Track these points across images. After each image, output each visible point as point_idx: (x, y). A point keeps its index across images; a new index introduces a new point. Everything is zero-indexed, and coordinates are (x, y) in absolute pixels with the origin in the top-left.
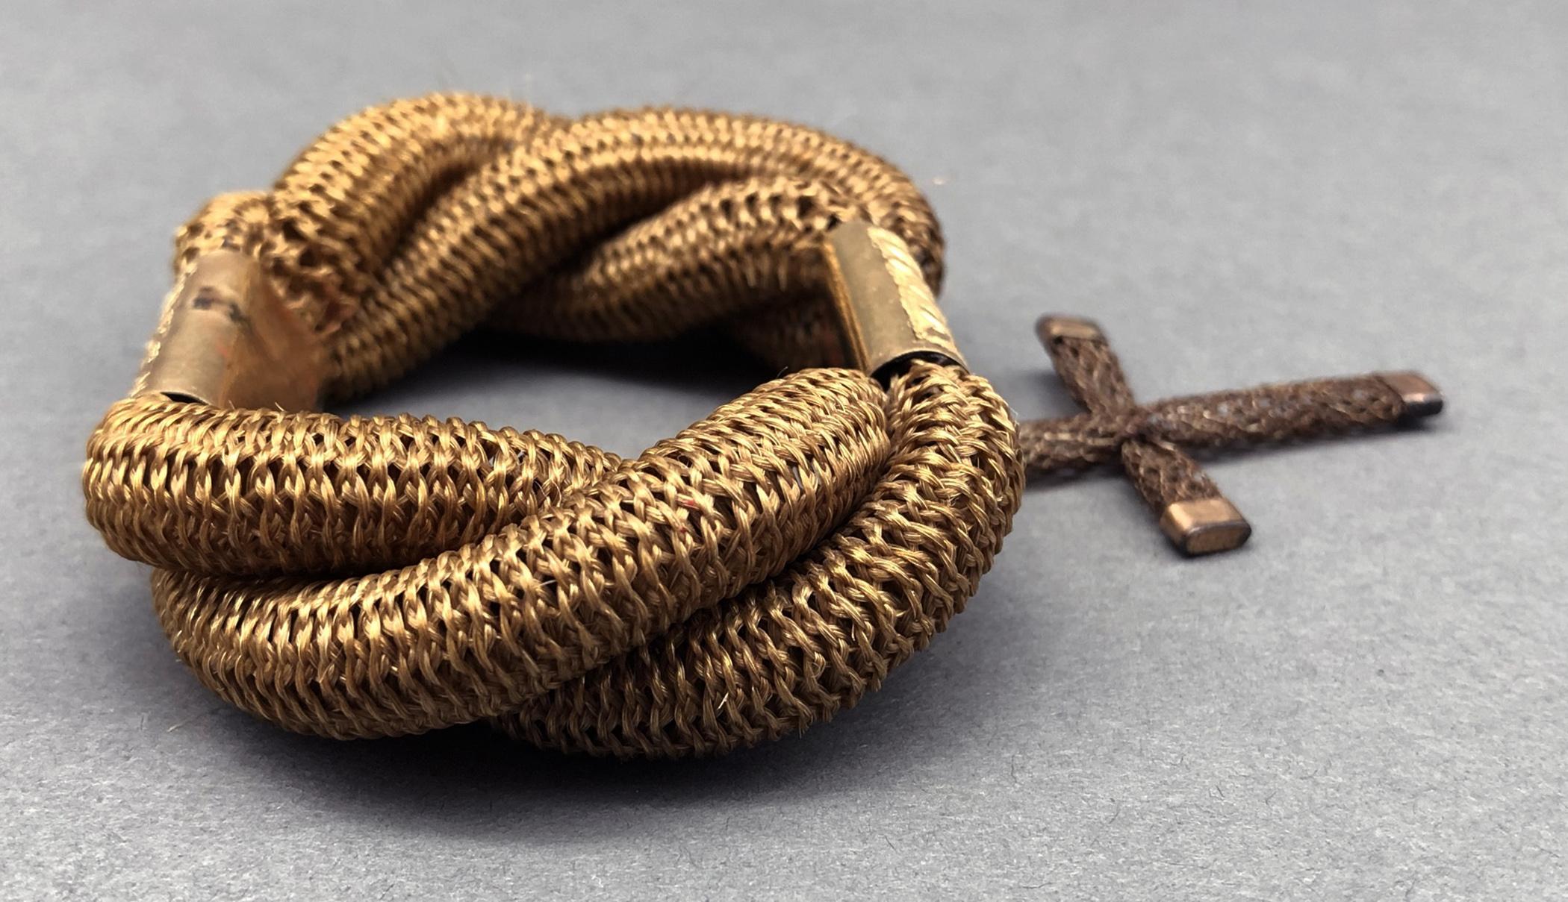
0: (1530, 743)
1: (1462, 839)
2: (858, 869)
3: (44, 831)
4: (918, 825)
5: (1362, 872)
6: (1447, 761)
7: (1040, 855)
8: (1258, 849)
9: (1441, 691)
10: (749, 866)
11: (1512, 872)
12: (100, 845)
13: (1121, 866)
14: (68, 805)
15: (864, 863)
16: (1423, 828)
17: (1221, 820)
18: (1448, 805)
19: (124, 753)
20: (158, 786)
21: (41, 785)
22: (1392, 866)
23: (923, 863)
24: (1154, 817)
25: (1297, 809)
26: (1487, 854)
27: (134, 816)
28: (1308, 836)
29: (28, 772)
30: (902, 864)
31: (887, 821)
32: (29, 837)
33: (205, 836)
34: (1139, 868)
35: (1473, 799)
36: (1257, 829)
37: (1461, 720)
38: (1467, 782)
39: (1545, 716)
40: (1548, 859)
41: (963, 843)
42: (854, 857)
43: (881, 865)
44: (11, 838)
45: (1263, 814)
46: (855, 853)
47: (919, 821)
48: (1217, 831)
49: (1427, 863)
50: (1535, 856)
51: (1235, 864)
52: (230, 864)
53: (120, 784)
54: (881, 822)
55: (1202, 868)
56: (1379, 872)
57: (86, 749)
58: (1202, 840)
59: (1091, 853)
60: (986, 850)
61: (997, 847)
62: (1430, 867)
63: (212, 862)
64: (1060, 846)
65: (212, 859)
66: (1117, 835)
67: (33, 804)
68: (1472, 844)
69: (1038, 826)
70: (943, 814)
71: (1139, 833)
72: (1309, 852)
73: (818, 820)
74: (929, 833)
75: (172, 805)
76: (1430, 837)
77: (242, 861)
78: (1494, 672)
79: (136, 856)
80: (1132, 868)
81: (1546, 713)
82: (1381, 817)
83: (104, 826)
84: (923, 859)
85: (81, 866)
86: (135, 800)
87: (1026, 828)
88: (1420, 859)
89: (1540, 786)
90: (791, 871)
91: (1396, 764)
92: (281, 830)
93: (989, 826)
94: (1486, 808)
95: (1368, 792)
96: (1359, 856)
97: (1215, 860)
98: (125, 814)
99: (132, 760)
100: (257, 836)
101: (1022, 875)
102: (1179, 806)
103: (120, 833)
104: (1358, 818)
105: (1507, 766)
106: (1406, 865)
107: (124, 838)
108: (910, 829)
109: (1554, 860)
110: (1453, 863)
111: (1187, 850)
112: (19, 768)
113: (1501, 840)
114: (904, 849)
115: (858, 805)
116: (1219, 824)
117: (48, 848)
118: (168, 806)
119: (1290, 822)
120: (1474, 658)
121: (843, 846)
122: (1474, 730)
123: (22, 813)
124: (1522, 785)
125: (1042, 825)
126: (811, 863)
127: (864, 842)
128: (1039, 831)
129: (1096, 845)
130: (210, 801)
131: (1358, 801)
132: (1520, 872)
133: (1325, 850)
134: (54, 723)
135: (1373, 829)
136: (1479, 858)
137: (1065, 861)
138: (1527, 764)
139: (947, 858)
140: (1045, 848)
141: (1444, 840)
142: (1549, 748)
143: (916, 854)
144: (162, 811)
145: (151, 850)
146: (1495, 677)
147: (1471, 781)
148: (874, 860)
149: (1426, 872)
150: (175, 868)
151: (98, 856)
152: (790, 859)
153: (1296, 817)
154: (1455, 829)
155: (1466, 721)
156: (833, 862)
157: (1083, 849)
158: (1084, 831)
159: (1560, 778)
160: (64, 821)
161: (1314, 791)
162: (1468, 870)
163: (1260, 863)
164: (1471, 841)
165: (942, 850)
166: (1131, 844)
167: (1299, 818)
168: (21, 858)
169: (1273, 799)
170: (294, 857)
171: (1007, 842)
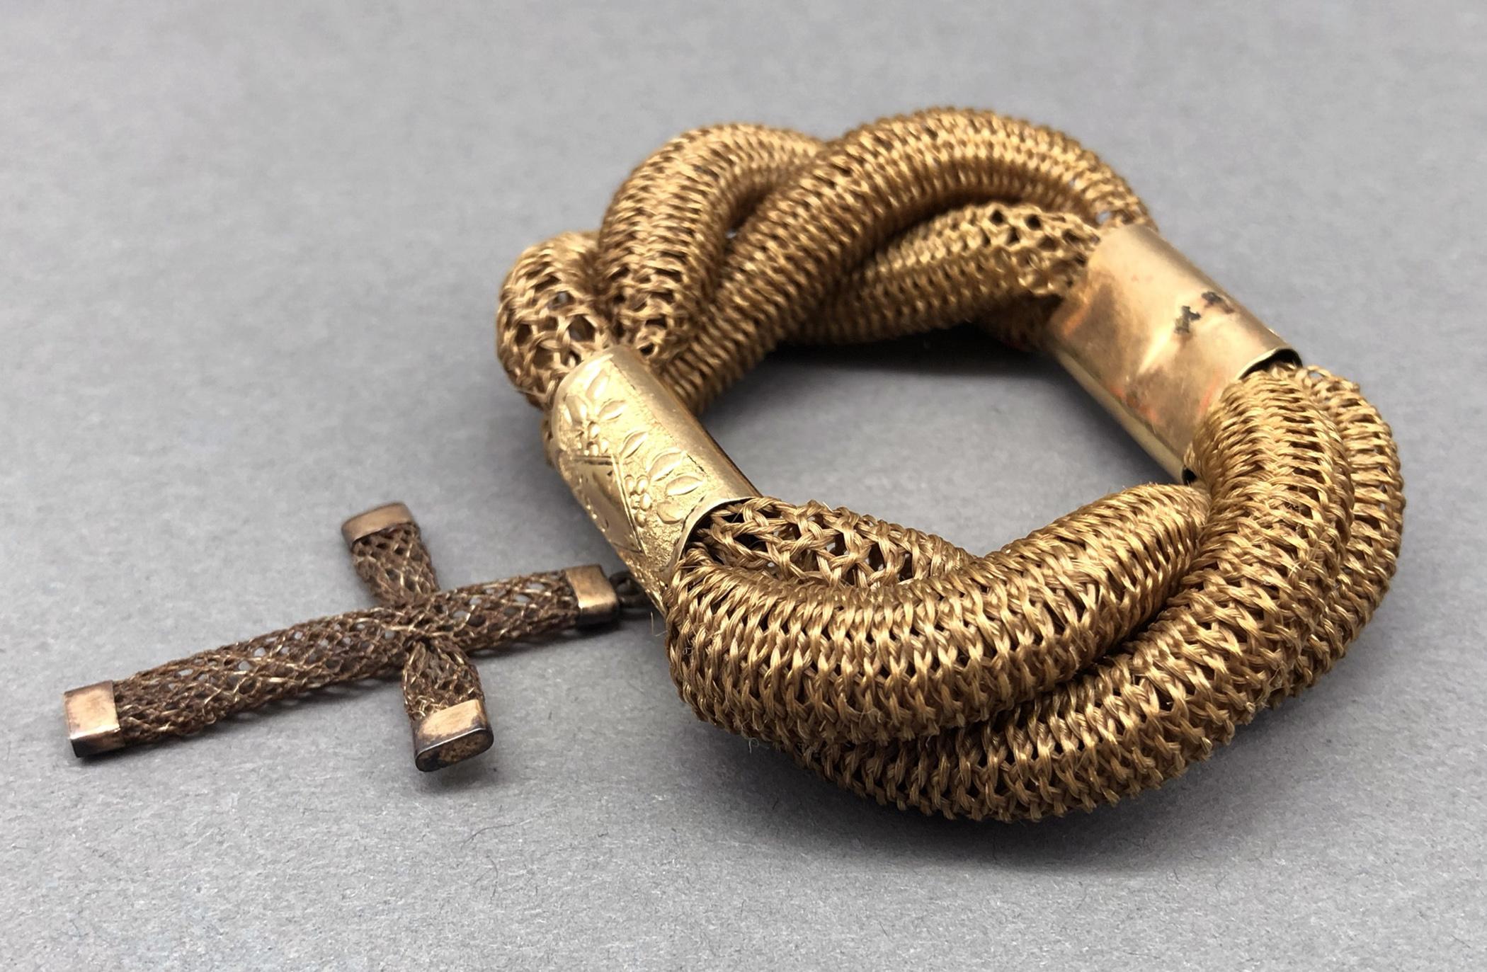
0: (1456, 822)
1: (1386, 928)
2: (854, 957)
3: (152, 923)
4: (909, 909)
5: (1296, 962)
6: (1380, 842)
7: (1014, 943)
8: (1206, 938)
9: (1381, 763)
10: (761, 954)
11: (1427, 964)
12: (200, 938)
13: (1084, 955)
14: (171, 896)
15: (860, 951)
16: (1353, 914)
17: (1175, 906)
18: (1377, 891)
19: (218, 838)
20: (249, 873)
21: (148, 875)
22: (1322, 957)
23: (912, 951)
24: (1116, 901)
25: (1243, 895)
26: (1407, 944)
27: (229, 906)
28: (1250, 924)
29: (136, 861)
30: (894, 953)
31: (882, 906)
32: (140, 931)
33: (291, 927)
34: (1100, 957)
35: (1400, 884)
36: (1206, 915)
37: (1396, 795)
38: (1396, 865)
39: (1473, 791)
40: (1460, 950)
41: (947, 929)
42: (852, 944)
43: (875, 952)
44: (124, 933)
45: (1212, 900)
46: (853, 939)
47: (909, 905)
48: (1171, 918)
49: (1354, 954)
50: (1448, 947)
51: (1185, 954)
52: (313, 957)
53: (216, 872)
54: (877, 907)
55: (1156, 958)
56: (1310, 963)
57: (185, 835)
58: (1157, 928)
59: (1059, 941)
60: (967, 937)
61: (978, 934)
62: (1356, 958)
63: (296, 955)
64: (1033, 934)
65: (297, 951)
66: (1082, 922)
67: (143, 896)
68: (1394, 933)
69: (1013, 911)
70: (931, 899)
71: (1102, 920)
72: (1251, 942)
73: (822, 904)
74: (918, 919)
75: (260, 893)
76: (1358, 925)
77: (322, 953)
78: (1430, 741)
79: (232, 949)
80: (1094, 958)
81: (1473, 787)
82: (1316, 903)
83: (203, 918)
84: (912, 946)
85: (186, 962)
86: (230, 890)
87: (1003, 914)
88: (1347, 949)
89: (1461, 869)
90: (797, 959)
91: (1333, 845)
92: (356, 919)
93: (971, 911)
94: (1410, 893)
95: (1307, 876)
96: (1294, 946)
97: (1168, 949)
98: (221, 905)
99: (225, 845)
100: (335, 926)
101: (997, 964)
102: (1139, 891)
103: (218, 925)
104: (1296, 903)
105: (1433, 847)
106: (1335, 956)
107: (221, 931)
108: (901, 914)
109: (1466, 951)
110: (1376, 954)
111: (1143, 938)
112: (128, 857)
113: (1420, 930)
114: (895, 936)
115: (856, 888)
116: (1173, 910)
117: (156, 942)
118: (257, 895)
119: (1235, 908)
120: (1414, 725)
121: (843, 932)
122: (1407, 807)
123: (132, 905)
124: (1445, 868)
125: (1017, 910)
126: (814, 951)
127: (862, 929)
128: (1014, 917)
129: (1063, 933)
130: (294, 888)
131: (1297, 886)
132: (1434, 964)
133: (1265, 940)
134: (156, 807)
135: (1308, 916)
136: (1399, 948)
137: (1036, 950)
138: (1451, 845)
139: (933, 945)
140: (1019, 935)
141: (1370, 929)
142: (1473, 828)
143: (907, 942)
144: (252, 900)
145: (245, 942)
146: (1431, 748)
147: (1400, 863)
148: (869, 948)
149: (1352, 963)
150: (265, 961)
151: (199, 950)
152: (796, 946)
153: (1241, 903)
154: (1382, 917)
155: (1401, 797)
156: (834, 950)
157: (1053, 937)
158: (1054, 917)
159: (1479, 861)
160: (169, 913)
161: (1259, 873)
162: (1388, 962)
163: (1206, 953)
164: (1394, 930)
165: (929, 937)
166: (1094, 931)
167: (1244, 905)
168: (135, 954)
169: (1223, 884)
170: (368, 948)
171: (986, 929)
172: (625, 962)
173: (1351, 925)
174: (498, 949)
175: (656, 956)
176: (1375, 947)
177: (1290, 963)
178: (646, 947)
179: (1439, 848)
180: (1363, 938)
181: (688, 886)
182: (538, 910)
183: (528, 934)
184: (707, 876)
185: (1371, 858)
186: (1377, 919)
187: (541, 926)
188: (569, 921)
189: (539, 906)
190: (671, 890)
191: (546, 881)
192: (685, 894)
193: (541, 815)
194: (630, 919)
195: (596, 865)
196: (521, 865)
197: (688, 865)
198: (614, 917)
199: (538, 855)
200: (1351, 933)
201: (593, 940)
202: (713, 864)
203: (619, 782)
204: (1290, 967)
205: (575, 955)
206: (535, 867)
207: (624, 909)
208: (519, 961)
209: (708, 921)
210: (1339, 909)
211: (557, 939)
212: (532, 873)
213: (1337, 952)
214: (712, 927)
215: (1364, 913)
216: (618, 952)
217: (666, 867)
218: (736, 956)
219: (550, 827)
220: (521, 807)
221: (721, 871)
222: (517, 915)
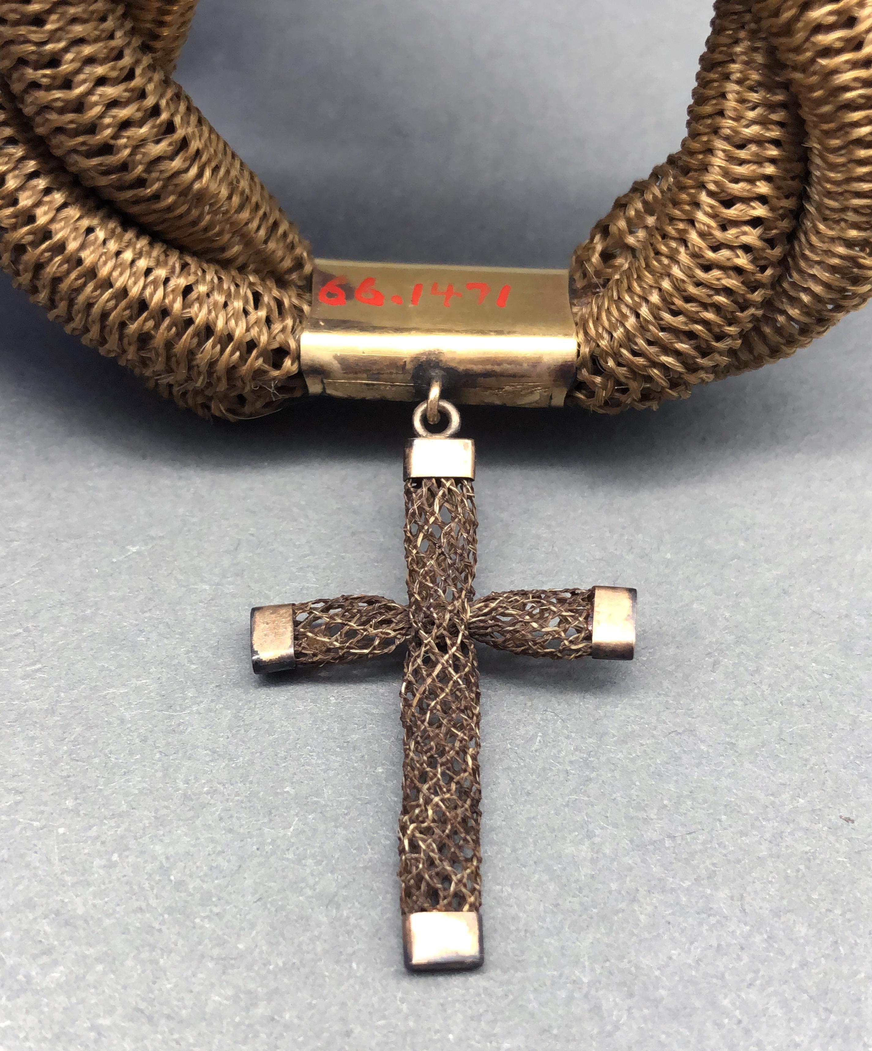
109: (821, 620)
172: (121, 706)
173: (727, 607)
174: (7, 704)
175: (148, 698)
176: (747, 625)
177: (678, 647)
178: (138, 690)
179: (798, 530)
180: (739, 618)
181: (168, 630)
182: (38, 666)
183: (32, 688)
184: (184, 620)
185: (741, 544)
186: (747, 600)
187: (43, 680)
188: (67, 674)
189: (38, 661)
190: (154, 636)
191: (42, 637)
192: (167, 638)
193: (29, 575)
194: (120, 666)
195: (85, 619)
196: (17, 624)
197: (166, 611)
198: (106, 665)
199: (31, 613)
200: (727, 615)
201: (91, 689)
202: (189, 607)
203: (95, 537)
204: (678, 651)
205: (75, 704)
206: (30, 625)
207: (115, 657)
208: (28, 715)
209: (190, 662)
210: (715, 594)
211: (58, 690)
212: (27, 630)
213: (716, 633)
214: (193, 667)
215: (737, 595)
216: (114, 698)
217: (147, 615)
218: (217, 690)
219: (39, 586)
220: (9, 568)
221: (196, 614)
222: (19, 672)
